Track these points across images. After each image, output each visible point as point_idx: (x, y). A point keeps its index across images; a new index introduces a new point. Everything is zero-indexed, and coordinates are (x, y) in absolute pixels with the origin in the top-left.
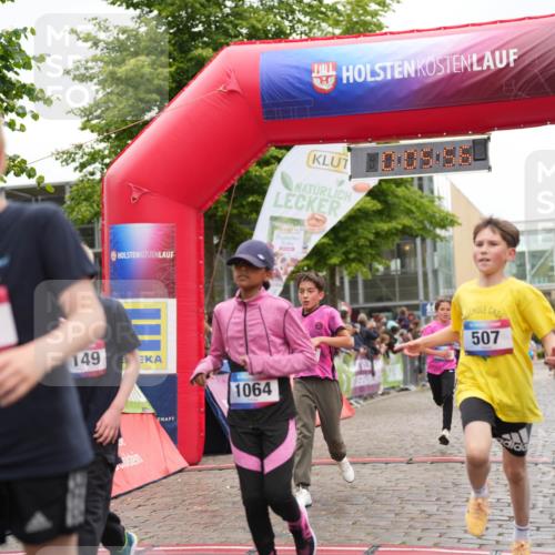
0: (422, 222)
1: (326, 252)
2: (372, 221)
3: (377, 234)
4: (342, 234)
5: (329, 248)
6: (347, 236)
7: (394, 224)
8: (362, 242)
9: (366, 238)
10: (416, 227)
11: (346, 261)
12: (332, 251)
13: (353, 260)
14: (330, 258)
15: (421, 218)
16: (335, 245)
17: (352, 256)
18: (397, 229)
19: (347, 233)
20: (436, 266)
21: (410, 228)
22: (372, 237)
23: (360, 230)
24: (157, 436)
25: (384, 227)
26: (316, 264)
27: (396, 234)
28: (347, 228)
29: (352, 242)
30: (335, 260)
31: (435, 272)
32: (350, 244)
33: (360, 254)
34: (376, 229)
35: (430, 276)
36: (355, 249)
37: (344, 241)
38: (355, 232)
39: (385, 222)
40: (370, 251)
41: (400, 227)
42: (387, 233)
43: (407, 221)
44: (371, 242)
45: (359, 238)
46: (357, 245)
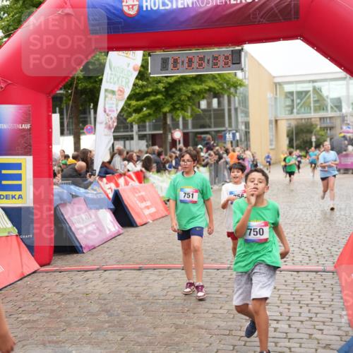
0: (221, 84)
1: (160, 104)
2: (190, 84)
3: (193, 92)
4: (170, 92)
5: (163, 101)
6: (174, 94)
7: (204, 86)
8: (183, 97)
9: (185, 95)
10: (217, 88)
11: (174, 109)
12: (165, 103)
13: (178, 109)
14: (163, 108)
15: (221, 82)
16: (166, 99)
17: (177, 106)
18: (205, 89)
19: (174, 92)
20: (237, 105)
21: (215, 88)
22: (189, 94)
23: (182, 90)
24: (18, 249)
25: (197, 88)
26: (154, 112)
27: (205, 93)
28: (173, 89)
29: (177, 98)
30: (166, 109)
31: (236, 109)
32: (176, 99)
33: (182, 105)
34: (192, 89)
35: (233, 112)
36: (179, 102)
37: (172, 96)
38: (178, 91)
39: (198, 84)
40: (188, 103)
41: (207, 88)
42: (199, 92)
43: (212, 84)
44: (189, 98)
45: (182, 95)
46: (180, 100)
